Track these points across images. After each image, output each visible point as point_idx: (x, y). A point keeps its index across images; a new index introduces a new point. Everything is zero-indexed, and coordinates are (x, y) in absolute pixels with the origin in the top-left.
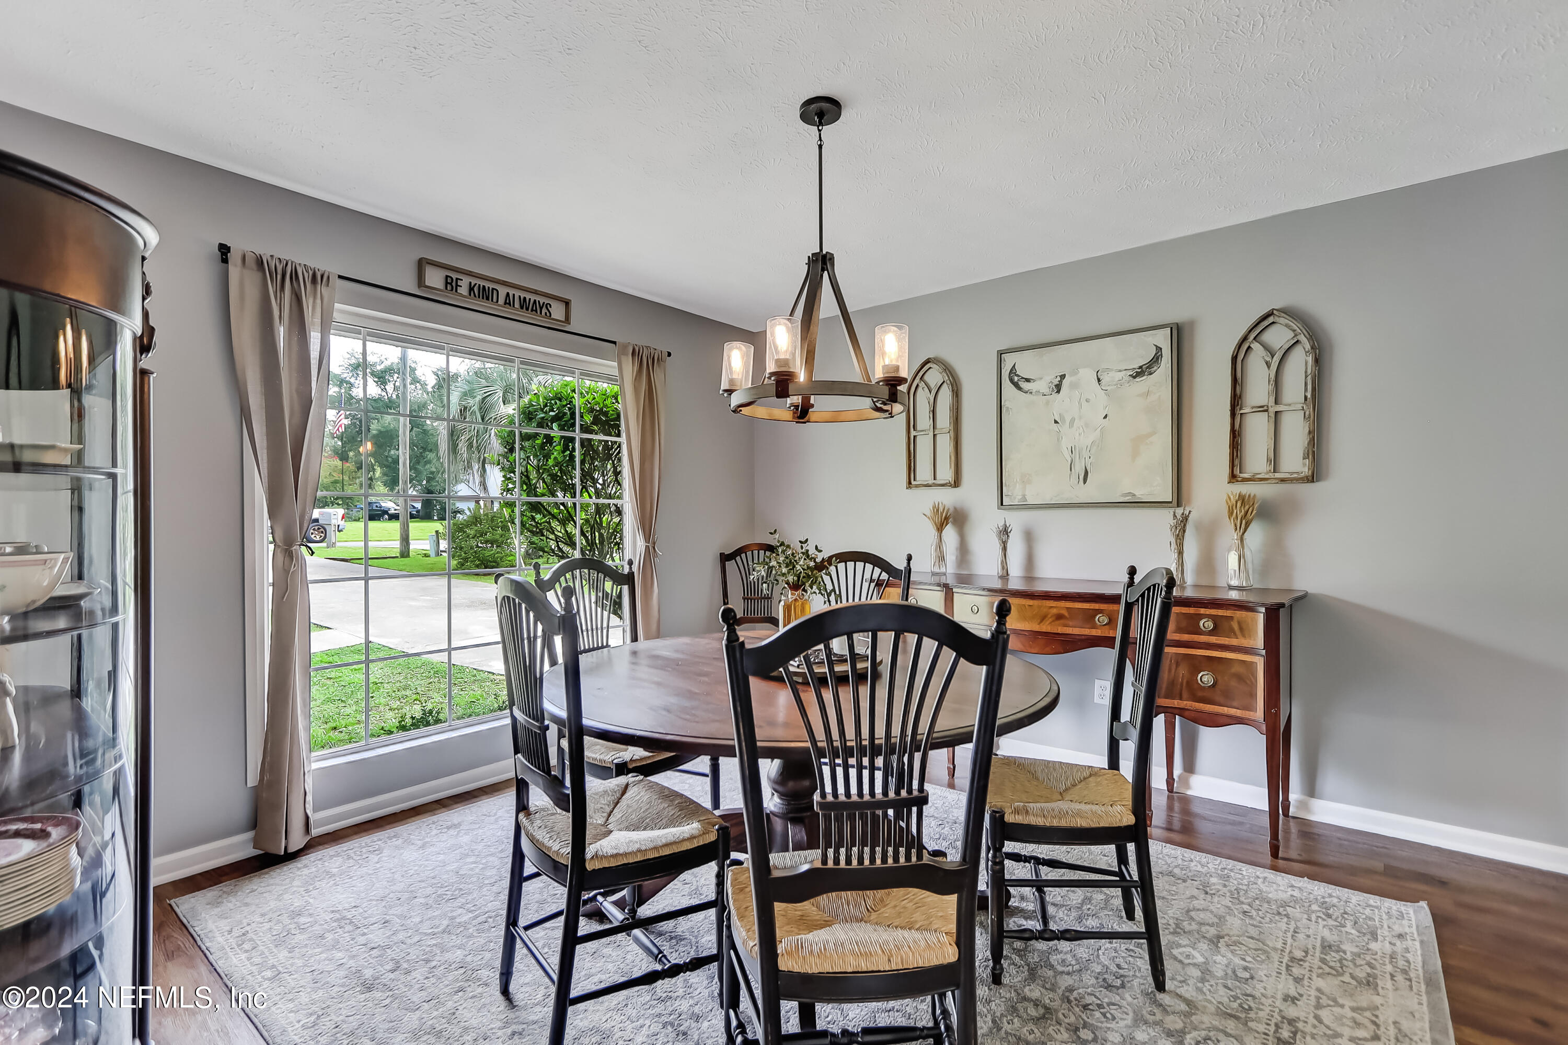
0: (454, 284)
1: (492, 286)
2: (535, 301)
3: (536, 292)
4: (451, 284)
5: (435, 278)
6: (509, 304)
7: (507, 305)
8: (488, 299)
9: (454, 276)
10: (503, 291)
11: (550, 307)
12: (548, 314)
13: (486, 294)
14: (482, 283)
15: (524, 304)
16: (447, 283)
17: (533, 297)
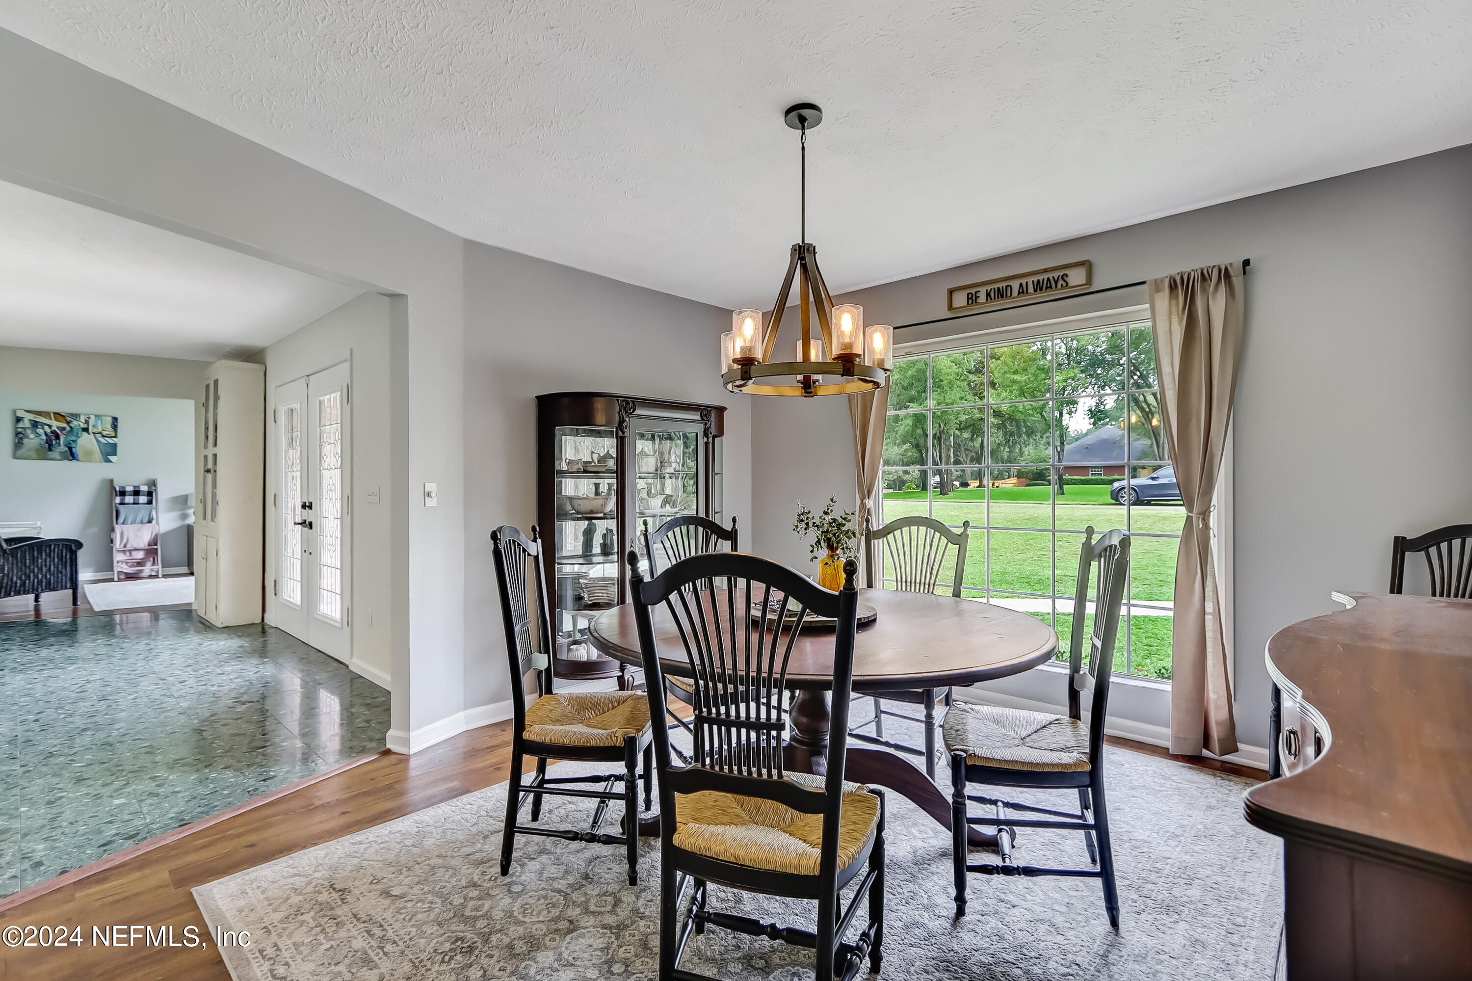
0: (974, 298)
1: (1004, 284)
2: (1048, 279)
3: (1046, 271)
4: (971, 298)
5: (960, 300)
6: (1023, 292)
7: (1021, 294)
8: (1002, 297)
9: (973, 291)
10: (1015, 285)
11: (1067, 276)
12: (1065, 284)
13: (1001, 294)
14: (996, 286)
15: (1039, 287)
16: (968, 299)
17: (1045, 276)
